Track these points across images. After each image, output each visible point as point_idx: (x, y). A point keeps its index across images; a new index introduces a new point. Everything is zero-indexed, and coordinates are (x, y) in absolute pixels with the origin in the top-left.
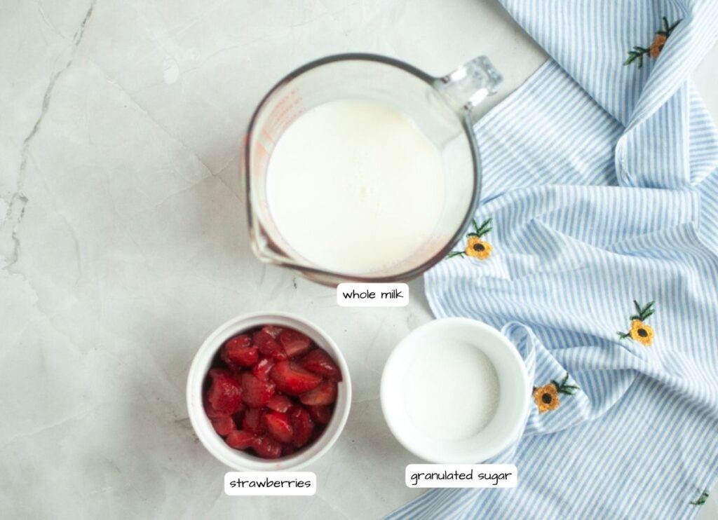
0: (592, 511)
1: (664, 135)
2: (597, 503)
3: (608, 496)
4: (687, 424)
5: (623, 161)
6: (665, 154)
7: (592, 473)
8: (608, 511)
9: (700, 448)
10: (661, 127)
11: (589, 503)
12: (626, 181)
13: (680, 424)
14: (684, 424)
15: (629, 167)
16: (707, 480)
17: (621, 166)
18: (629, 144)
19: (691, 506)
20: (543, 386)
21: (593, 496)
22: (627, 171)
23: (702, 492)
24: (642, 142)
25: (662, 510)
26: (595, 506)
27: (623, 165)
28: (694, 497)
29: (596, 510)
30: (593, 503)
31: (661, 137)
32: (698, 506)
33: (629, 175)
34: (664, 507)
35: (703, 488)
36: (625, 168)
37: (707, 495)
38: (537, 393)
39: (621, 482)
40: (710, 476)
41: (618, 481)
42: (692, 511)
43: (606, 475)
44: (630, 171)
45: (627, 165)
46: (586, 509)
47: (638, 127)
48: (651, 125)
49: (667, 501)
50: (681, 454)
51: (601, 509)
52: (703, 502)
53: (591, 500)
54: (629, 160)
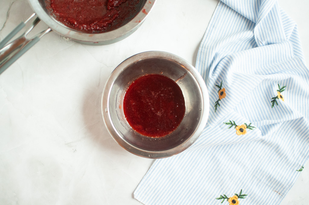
0: (257, 171)
1: (273, 23)
2: (259, 168)
3: (264, 166)
4: (297, 139)
5: (258, 37)
6: (275, 31)
7: (258, 156)
8: (264, 172)
9: (301, 149)
10: (270, 20)
11: (256, 168)
12: (261, 44)
13: (294, 138)
14: (295, 138)
15: (261, 39)
16: (303, 162)
17: (258, 39)
18: (259, 30)
19: (297, 172)
20: (241, 125)
21: (258, 165)
22: (261, 41)
23: (301, 166)
24: (264, 28)
25: (285, 173)
26: (259, 169)
27: (258, 38)
28: (298, 168)
29: (259, 171)
30: (258, 168)
31: (271, 24)
32: (300, 172)
33: (262, 42)
34: (286, 172)
35: (302, 165)
36: (260, 39)
37: (303, 168)
38: (237, 128)
39: (270, 160)
40: (304, 160)
41: (268, 160)
42: (297, 174)
43: (263, 157)
44: (262, 41)
45: (260, 38)
46: (254, 170)
47: (261, 22)
48: (266, 20)
49: (287, 169)
50: (294, 151)
51: (261, 171)
52: (302, 170)
53: (257, 167)
54: (260, 36)
